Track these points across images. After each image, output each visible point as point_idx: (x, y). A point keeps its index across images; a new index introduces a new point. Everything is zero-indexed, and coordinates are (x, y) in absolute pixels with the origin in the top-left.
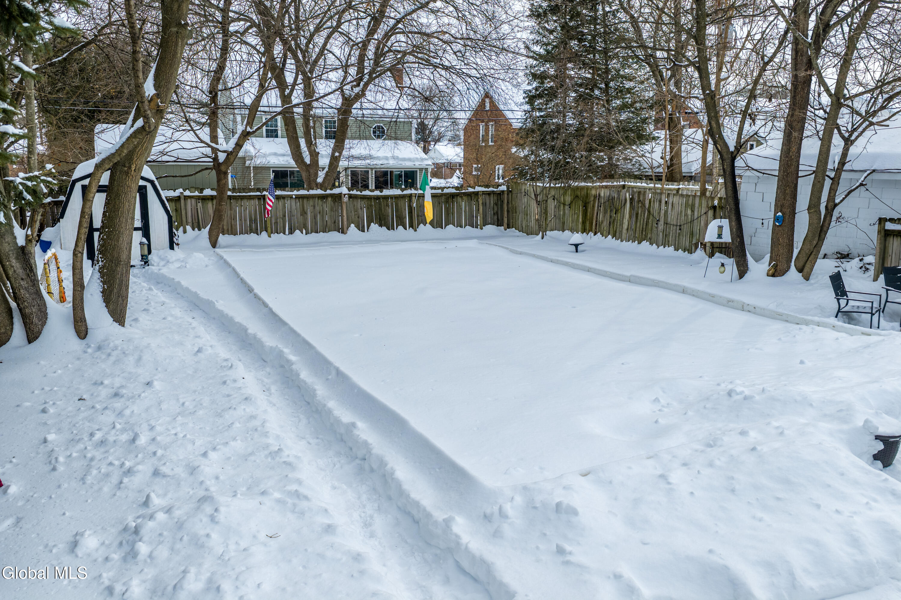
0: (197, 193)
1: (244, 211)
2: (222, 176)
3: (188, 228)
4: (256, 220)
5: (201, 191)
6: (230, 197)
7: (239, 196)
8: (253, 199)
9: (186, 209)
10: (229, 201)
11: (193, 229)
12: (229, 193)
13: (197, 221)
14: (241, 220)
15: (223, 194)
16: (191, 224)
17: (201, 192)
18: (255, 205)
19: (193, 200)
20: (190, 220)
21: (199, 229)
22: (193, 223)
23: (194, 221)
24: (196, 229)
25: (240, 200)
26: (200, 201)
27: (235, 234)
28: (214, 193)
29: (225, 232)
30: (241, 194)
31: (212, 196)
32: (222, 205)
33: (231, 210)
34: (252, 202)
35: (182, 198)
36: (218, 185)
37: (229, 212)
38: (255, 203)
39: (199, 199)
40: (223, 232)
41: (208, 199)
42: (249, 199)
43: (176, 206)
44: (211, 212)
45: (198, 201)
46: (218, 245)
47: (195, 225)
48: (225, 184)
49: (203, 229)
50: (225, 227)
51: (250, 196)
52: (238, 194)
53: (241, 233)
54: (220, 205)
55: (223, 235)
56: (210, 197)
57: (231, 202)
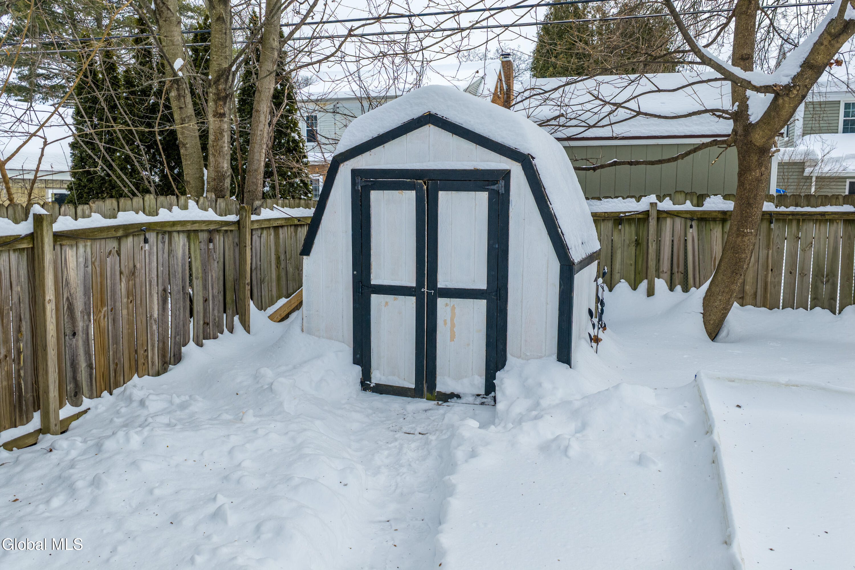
0: (688, 206)
1: (803, 250)
2: (754, 158)
3: (660, 284)
4: (832, 274)
5: (700, 199)
6: (769, 217)
7: (793, 214)
8: (831, 221)
9: (659, 243)
10: (765, 225)
11: (672, 288)
12: (768, 207)
13: (682, 268)
14: (791, 272)
15: (749, 205)
16: (667, 275)
17: (700, 204)
18: (836, 238)
19: (678, 222)
20: (665, 265)
21: (686, 289)
22: (672, 274)
23: (675, 269)
24: (679, 288)
25: (794, 224)
26: (694, 223)
27: (772, 306)
28: (729, 206)
29: (748, 298)
30: (799, 209)
31: (724, 213)
32: (745, 235)
33: (768, 247)
34: (828, 230)
35: (654, 215)
36: (741, 184)
37: (763, 253)
38: (836, 232)
39: (692, 219)
40: (742, 298)
41: (714, 220)
42: (821, 221)
43: (637, 234)
44: (717, 249)
45: (689, 223)
46: (723, 334)
47: (678, 277)
48: (759, 180)
49: (693, 289)
50: (747, 287)
51: (823, 214)
52: (792, 209)
53: (789, 304)
54: (740, 234)
55: (742, 305)
56: (720, 216)
57: (770, 230)
